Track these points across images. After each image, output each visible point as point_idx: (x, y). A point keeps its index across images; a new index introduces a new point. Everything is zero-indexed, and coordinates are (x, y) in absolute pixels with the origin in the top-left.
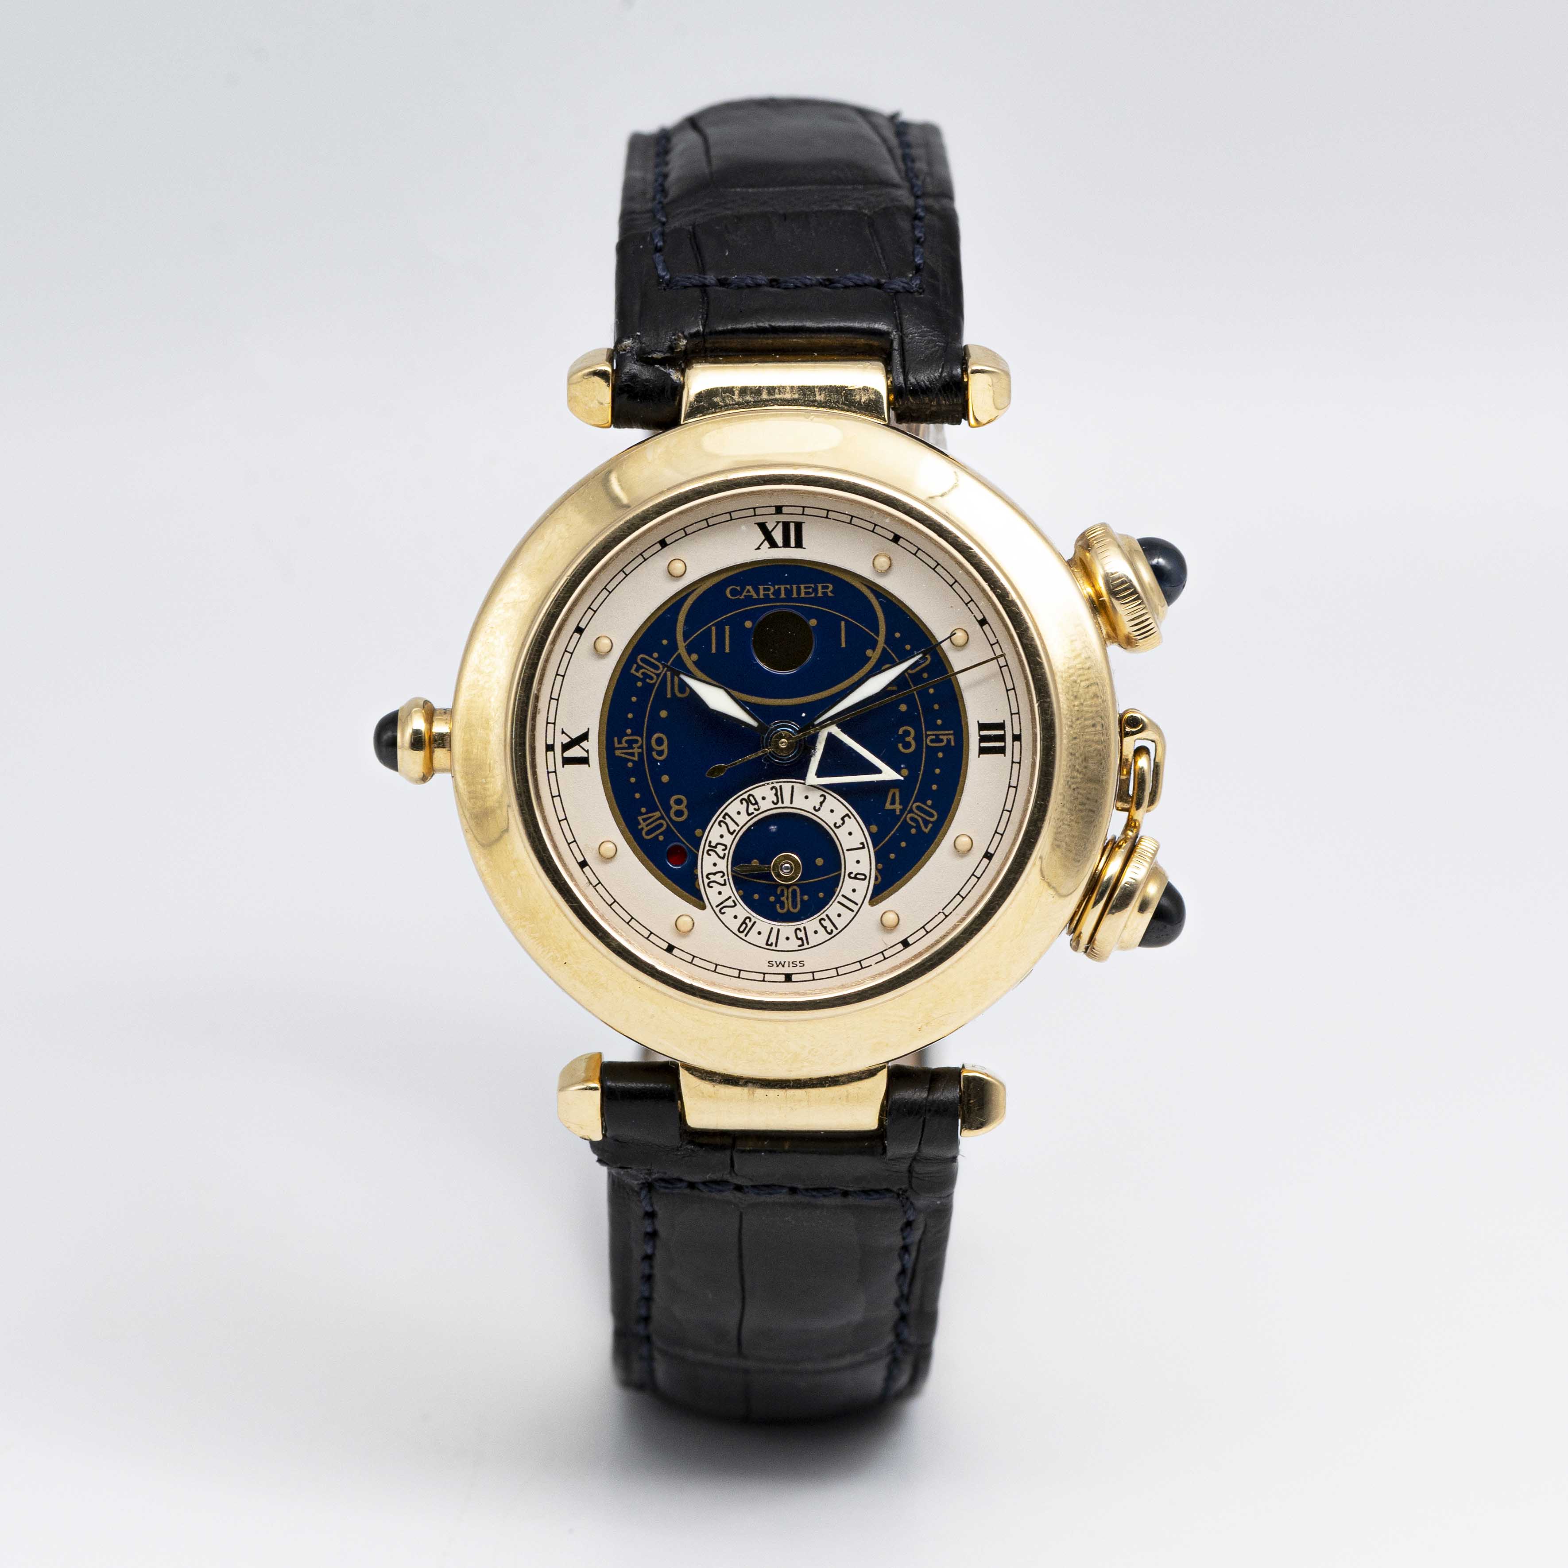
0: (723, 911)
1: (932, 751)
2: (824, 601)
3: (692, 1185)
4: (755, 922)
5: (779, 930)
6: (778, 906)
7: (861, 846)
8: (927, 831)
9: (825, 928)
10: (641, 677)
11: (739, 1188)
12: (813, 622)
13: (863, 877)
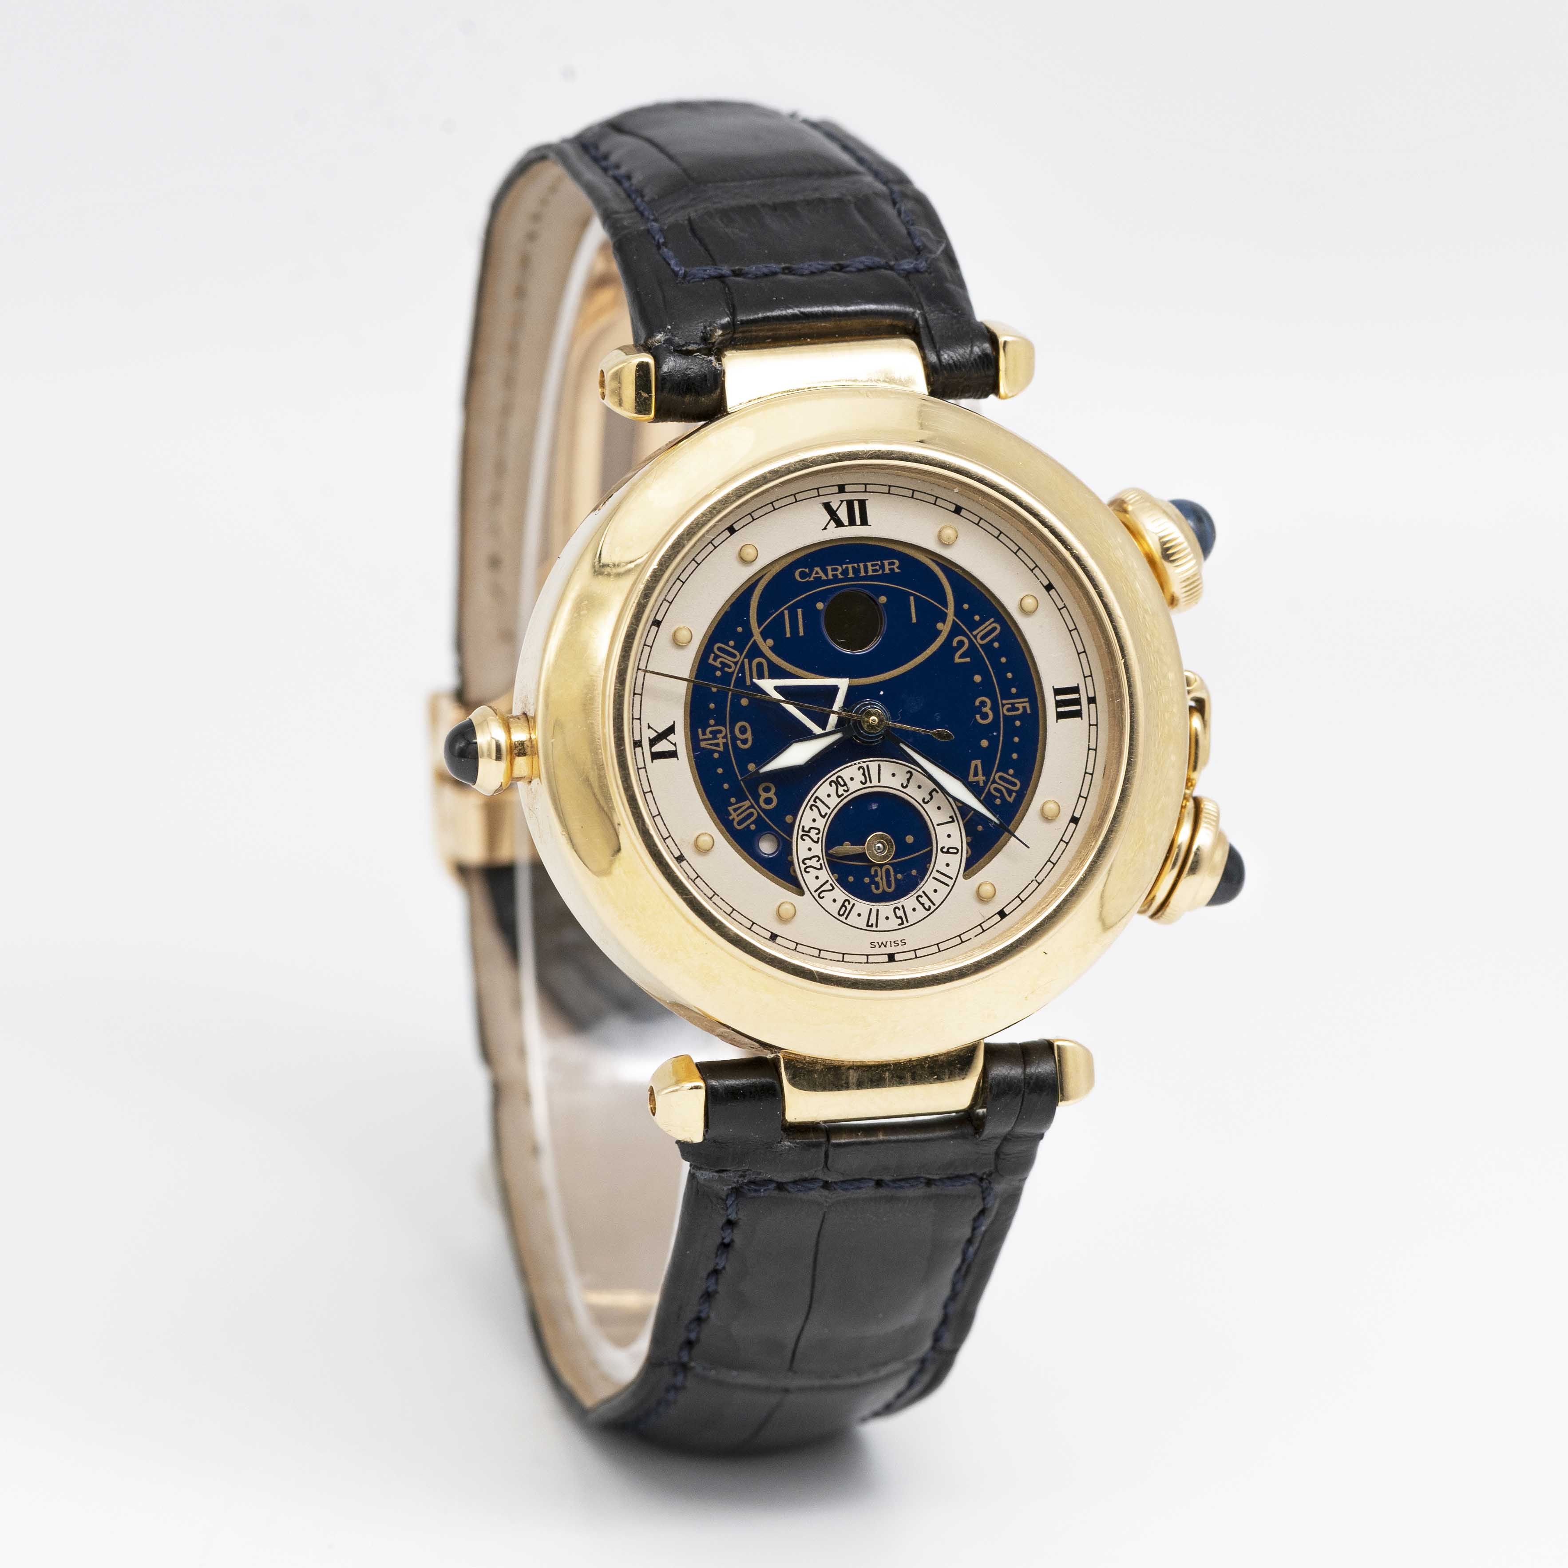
0: (821, 895)
1: (1009, 720)
2: (892, 577)
3: (780, 1186)
4: (854, 904)
5: (878, 910)
6: (873, 886)
7: (951, 820)
8: (1011, 800)
9: (923, 904)
10: (720, 666)
11: (826, 1185)
12: (883, 599)
13: (955, 851)
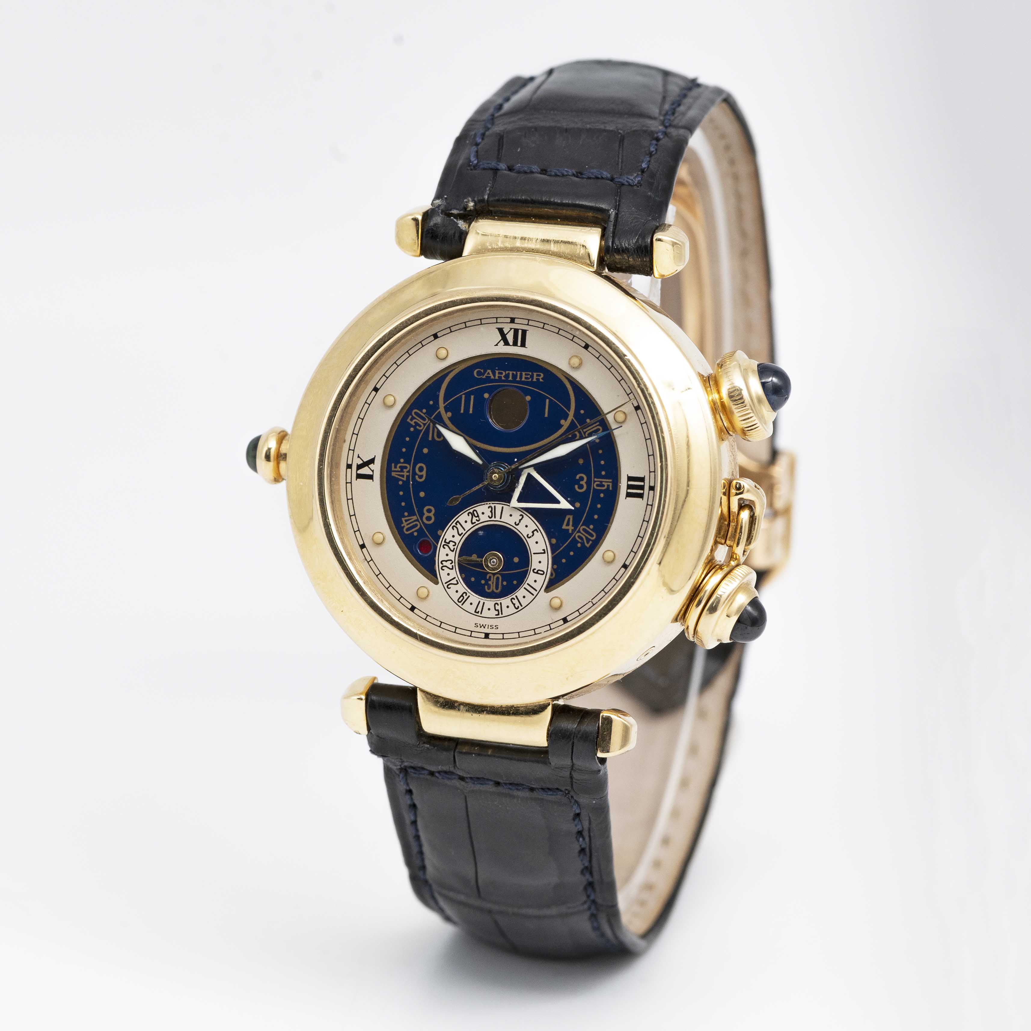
0: (449, 587)
1: (597, 492)
2: (537, 384)
3: (432, 773)
4: (469, 596)
5: (484, 603)
6: (486, 587)
7: (543, 552)
8: (588, 545)
9: (514, 604)
10: (414, 424)
11: (462, 779)
12: (528, 398)
13: (542, 573)
